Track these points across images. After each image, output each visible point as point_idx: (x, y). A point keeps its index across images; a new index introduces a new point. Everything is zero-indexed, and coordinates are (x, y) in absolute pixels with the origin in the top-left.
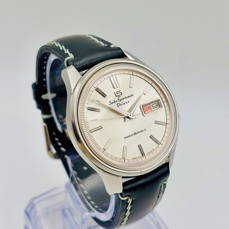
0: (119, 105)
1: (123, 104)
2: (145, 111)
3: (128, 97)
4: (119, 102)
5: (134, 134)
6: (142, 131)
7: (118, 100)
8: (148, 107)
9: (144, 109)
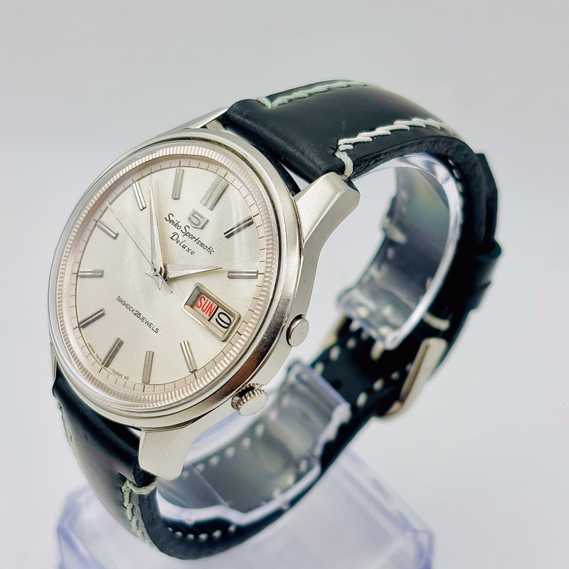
0: (175, 238)
1: (182, 245)
2: (199, 305)
3: (202, 245)
4: (181, 234)
5: (135, 312)
6: (150, 325)
7: (183, 229)
8: (211, 306)
9: (203, 299)
